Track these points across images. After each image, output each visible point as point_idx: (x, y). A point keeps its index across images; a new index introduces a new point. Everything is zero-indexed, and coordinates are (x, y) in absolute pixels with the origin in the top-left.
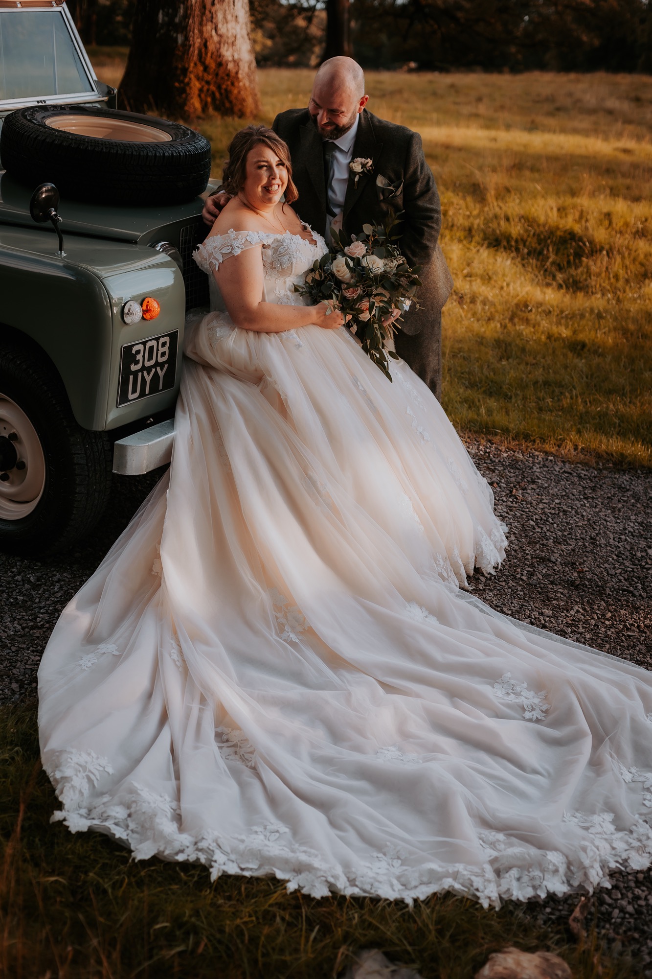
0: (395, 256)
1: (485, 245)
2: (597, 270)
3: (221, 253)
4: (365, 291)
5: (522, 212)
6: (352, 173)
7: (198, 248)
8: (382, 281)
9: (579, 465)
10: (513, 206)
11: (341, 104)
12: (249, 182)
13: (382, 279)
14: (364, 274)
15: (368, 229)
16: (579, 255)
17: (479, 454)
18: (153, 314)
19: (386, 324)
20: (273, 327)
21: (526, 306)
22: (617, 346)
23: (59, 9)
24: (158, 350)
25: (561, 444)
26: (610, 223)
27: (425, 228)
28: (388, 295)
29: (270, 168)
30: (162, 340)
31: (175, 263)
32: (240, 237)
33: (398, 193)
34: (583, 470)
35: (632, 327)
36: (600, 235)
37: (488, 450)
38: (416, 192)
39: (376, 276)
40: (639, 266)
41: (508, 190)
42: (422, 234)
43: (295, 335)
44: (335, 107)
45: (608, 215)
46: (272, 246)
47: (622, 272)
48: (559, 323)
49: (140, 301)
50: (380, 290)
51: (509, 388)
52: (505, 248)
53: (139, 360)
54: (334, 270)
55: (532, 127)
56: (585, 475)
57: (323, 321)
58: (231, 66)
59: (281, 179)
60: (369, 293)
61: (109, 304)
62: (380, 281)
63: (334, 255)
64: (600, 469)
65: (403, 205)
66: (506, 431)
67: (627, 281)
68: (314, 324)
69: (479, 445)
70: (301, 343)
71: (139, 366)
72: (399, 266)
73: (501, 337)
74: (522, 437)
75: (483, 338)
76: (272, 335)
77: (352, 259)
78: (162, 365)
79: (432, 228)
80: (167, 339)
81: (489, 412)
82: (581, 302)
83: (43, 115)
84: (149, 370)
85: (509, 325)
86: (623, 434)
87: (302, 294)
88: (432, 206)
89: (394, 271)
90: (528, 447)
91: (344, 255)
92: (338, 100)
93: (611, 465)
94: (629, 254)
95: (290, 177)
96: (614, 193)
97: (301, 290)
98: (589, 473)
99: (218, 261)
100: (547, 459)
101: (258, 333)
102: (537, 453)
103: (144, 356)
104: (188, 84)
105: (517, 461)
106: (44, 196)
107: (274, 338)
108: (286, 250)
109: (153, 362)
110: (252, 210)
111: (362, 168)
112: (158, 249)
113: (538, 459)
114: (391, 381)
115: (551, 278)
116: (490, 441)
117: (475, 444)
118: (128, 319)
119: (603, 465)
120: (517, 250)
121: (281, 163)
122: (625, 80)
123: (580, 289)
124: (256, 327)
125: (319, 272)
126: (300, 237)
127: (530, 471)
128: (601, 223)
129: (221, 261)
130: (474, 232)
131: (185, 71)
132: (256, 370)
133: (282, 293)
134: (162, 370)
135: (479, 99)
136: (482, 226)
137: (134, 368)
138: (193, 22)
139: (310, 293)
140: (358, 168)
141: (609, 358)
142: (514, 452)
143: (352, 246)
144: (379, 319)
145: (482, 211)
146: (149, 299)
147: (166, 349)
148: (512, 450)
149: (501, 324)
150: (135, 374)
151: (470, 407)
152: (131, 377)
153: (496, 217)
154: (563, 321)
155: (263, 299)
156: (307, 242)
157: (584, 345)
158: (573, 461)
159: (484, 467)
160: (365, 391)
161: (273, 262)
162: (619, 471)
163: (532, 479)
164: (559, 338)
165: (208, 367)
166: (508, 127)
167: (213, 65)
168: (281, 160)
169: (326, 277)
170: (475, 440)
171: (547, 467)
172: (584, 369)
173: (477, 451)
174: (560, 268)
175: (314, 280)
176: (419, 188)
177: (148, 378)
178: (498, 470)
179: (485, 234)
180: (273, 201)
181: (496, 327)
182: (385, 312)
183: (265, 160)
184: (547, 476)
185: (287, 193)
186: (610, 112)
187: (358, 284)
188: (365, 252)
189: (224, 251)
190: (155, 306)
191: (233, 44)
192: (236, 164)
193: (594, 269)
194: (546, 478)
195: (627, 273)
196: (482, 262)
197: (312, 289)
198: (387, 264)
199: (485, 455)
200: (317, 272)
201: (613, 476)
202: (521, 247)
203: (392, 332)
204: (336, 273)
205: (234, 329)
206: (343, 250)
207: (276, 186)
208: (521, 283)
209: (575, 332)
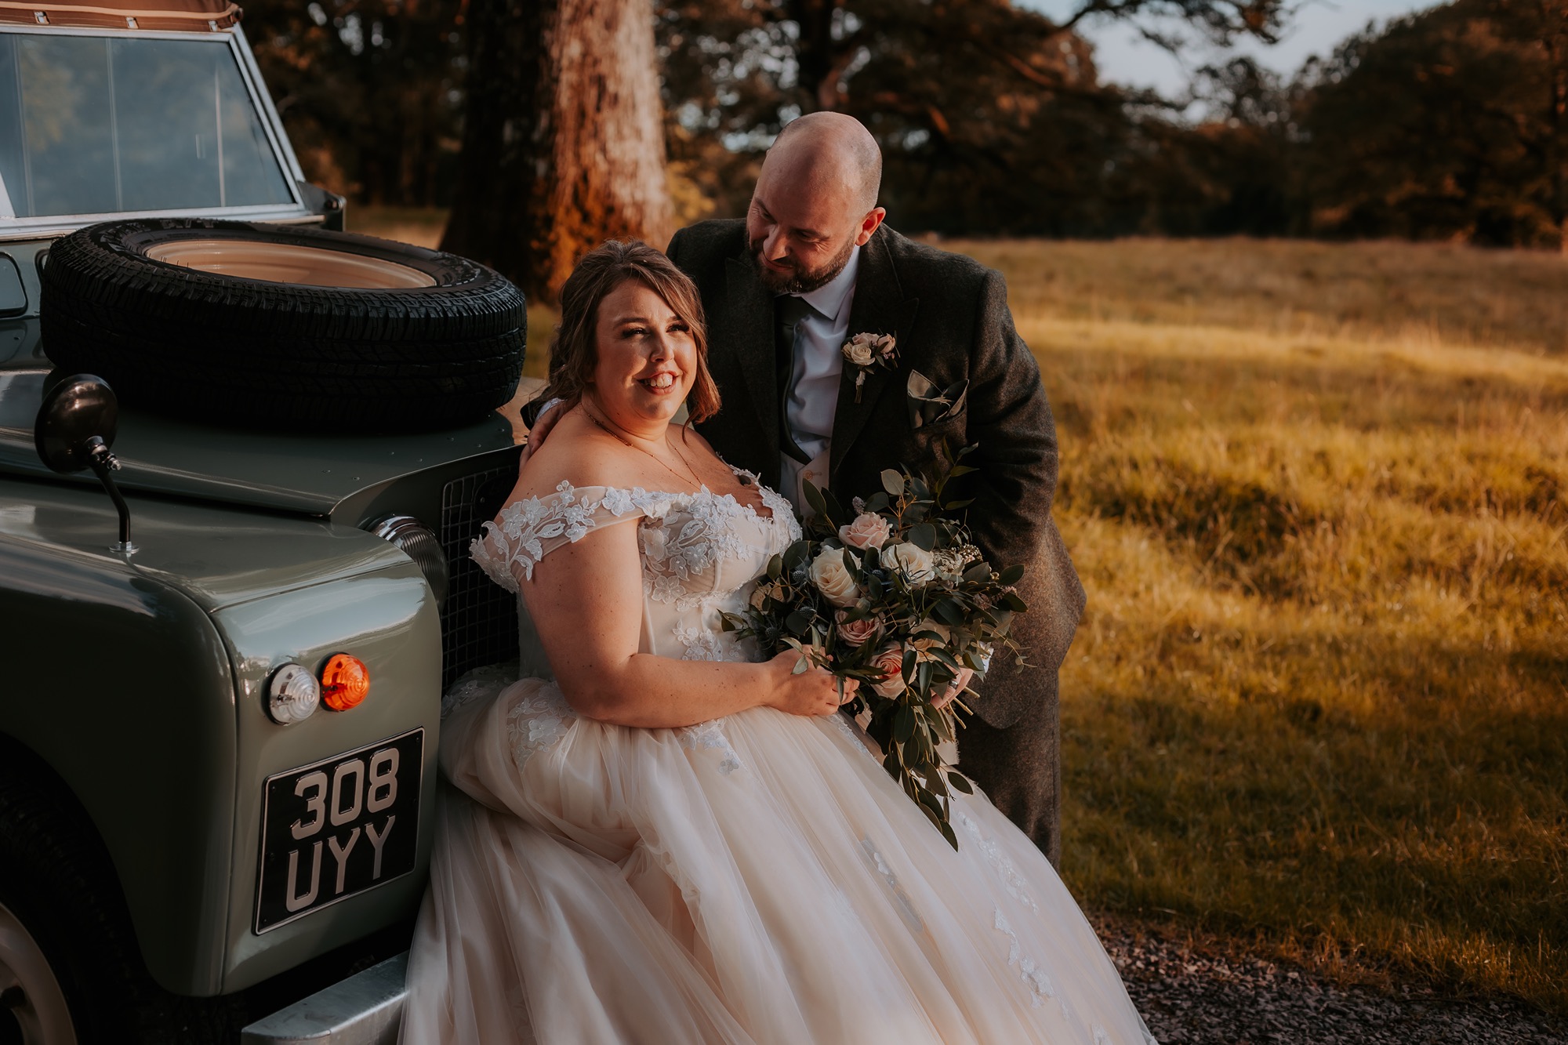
0: (957, 545)
1: (1097, 512)
2: (1315, 559)
3: (538, 538)
4: (893, 625)
5: (1160, 453)
6: (848, 366)
7: (485, 532)
8: (932, 602)
9: (1357, 992)
10: (1142, 443)
11: (823, 221)
12: (604, 369)
13: (932, 599)
14: (887, 587)
15: (893, 482)
16: (1277, 529)
17: (1134, 967)
18: (350, 695)
19: (940, 704)
20: (667, 714)
21: (1189, 630)
22: (1384, 711)
23: (225, 37)
24: (367, 783)
25: (1312, 941)
26: (1329, 470)
27: (1024, 482)
28: (946, 635)
29: (651, 335)
30: (378, 758)
31: (418, 568)
32: (585, 499)
33: (956, 409)
34: (1367, 1003)
35: (1407, 671)
36: (1313, 492)
37: (1153, 958)
38: (998, 403)
39: (917, 592)
40: (1394, 552)
41: (1130, 414)
42: (1015, 493)
43: (722, 738)
44: (808, 224)
45: (1322, 456)
46: (665, 522)
47: (1363, 561)
48: (1260, 665)
49: (316, 665)
50: (927, 624)
51: (1179, 808)
52: (1134, 518)
53: (315, 812)
54: (817, 577)
55: (1145, 317)
56: (1376, 1017)
57: (790, 697)
58: (629, 213)
59: (678, 360)
60: (901, 631)
61: (229, 675)
62: (928, 603)
63: (816, 543)
64: (1405, 1001)
65: (967, 437)
66: (1187, 910)
67: (1376, 579)
68: (767, 705)
69: (1131, 944)
70: (737, 759)
71: (316, 827)
72: (969, 567)
73: (1149, 695)
74: (1223, 926)
75: (1111, 698)
76: (666, 735)
77: (859, 553)
78: (379, 819)
79: (1039, 481)
80: (393, 755)
81: (1146, 863)
82: (1293, 621)
83: (147, 237)
84: (343, 833)
85: (1160, 670)
86: (1439, 913)
87: (740, 636)
88: (1036, 433)
89: (959, 578)
90: (1238, 947)
91: (838, 544)
92: (816, 210)
93: (1429, 991)
94: (1374, 528)
95: (702, 360)
96: (1327, 418)
97: (739, 626)
98: (1382, 1010)
99: (531, 557)
100: (1285, 978)
101: (629, 730)
102: (1260, 963)
103: (328, 801)
104: (555, 244)
105: (1216, 982)
106: (77, 405)
107: (669, 745)
108: (701, 531)
109: (353, 814)
110: (613, 433)
111: (872, 356)
112: (382, 533)
113: (1264, 979)
114: (955, 846)
115: (1227, 574)
116: (1154, 935)
117: (1123, 943)
118: (280, 712)
119: (1411, 991)
120: (1159, 520)
121: (679, 326)
122: (1282, 249)
123: (1289, 595)
124: (625, 714)
125: (782, 582)
126: (733, 500)
127: (1253, 1011)
128: (1311, 469)
129: (538, 558)
130: (1073, 491)
131: (549, 222)
132: (620, 827)
133: (693, 633)
134: (379, 830)
135: (1050, 277)
136: (1088, 479)
137: (299, 831)
138: (564, 140)
139: (761, 632)
140: (862, 355)
141: (1373, 739)
142: (1211, 960)
143: (857, 524)
144: (927, 697)
145: (1084, 452)
146: (344, 659)
147: (390, 778)
148: (1204, 955)
149: (1145, 669)
150: (306, 846)
151: (1102, 853)
152: (294, 856)
153: (1112, 461)
154: (1268, 660)
155: (645, 646)
156: (751, 511)
157: (1316, 711)
158: (1344, 983)
159: (1150, 1001)
160: (892, 876)
161: (668, 559)
162: (1447, 1006)
163: (1260, 1030)
164: (1264, 696)
165: (503, 817)
166: (1106, 316)
167: (597, 211)
168: (678, 317)
169: (797, 596)
170: (1123, 932)
171: (1289, 998)
172: (1329, 764)
173: (1129, 961)
174: (1243, 555)
175: (769, 602)
176: (1005, 394)
177: (341, 855)
178: (1182, 1009)
179: (1094, 493)
180: (661, 413)
181: (1134, 673)
182: (941, 676)
183: (640, 316)
184: (1292, 1021)
185: (694, 399)
186: (1268, 294)
187: (874, 611)
188: (886, 537)
189: (547, 533)
190: (356, 678)
191: (633, 175)
192: (575, 327)
193: (1309, 556)
194: (1290, 1026)
195: (1372, 561)
196: (1093, 545)
197: (766, 623)
198: (940, 564)
199: (1147, 969)
200: (777, 583)
201: (1436, 1019)
202: (1164, 515)
203: (952, 724)
204: (820, 584)
205: (573, 721)
206: (837, 535)
207: (668, 380)
208: (1173, 586)
209: (1294, 682)
